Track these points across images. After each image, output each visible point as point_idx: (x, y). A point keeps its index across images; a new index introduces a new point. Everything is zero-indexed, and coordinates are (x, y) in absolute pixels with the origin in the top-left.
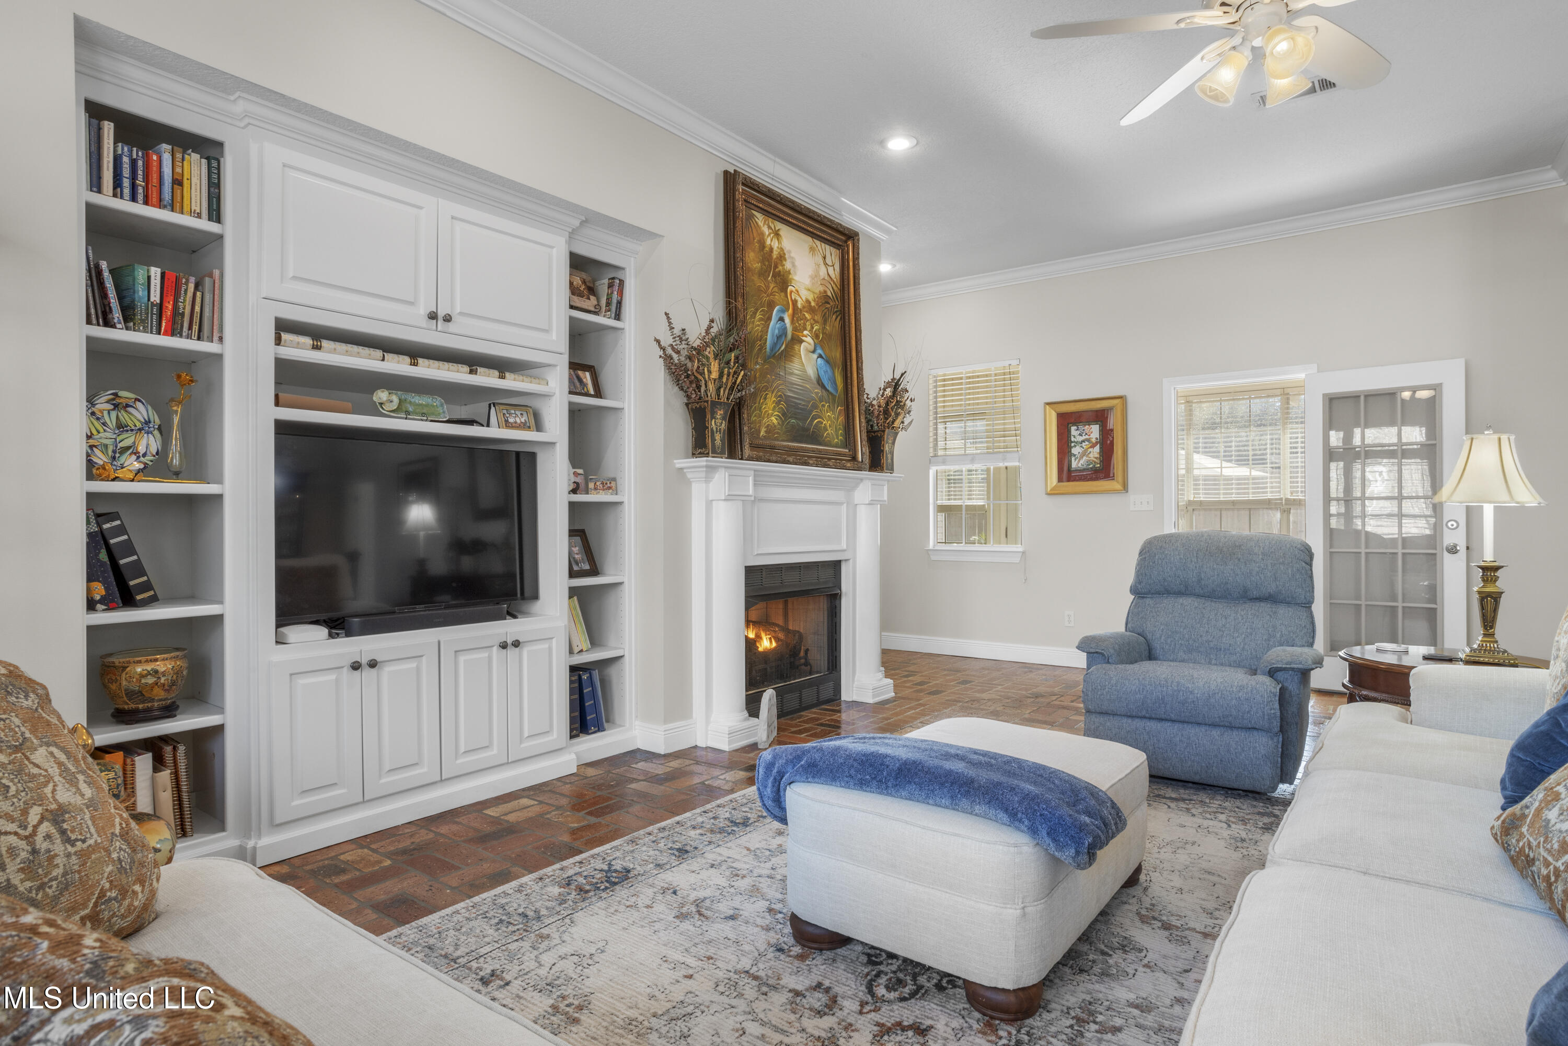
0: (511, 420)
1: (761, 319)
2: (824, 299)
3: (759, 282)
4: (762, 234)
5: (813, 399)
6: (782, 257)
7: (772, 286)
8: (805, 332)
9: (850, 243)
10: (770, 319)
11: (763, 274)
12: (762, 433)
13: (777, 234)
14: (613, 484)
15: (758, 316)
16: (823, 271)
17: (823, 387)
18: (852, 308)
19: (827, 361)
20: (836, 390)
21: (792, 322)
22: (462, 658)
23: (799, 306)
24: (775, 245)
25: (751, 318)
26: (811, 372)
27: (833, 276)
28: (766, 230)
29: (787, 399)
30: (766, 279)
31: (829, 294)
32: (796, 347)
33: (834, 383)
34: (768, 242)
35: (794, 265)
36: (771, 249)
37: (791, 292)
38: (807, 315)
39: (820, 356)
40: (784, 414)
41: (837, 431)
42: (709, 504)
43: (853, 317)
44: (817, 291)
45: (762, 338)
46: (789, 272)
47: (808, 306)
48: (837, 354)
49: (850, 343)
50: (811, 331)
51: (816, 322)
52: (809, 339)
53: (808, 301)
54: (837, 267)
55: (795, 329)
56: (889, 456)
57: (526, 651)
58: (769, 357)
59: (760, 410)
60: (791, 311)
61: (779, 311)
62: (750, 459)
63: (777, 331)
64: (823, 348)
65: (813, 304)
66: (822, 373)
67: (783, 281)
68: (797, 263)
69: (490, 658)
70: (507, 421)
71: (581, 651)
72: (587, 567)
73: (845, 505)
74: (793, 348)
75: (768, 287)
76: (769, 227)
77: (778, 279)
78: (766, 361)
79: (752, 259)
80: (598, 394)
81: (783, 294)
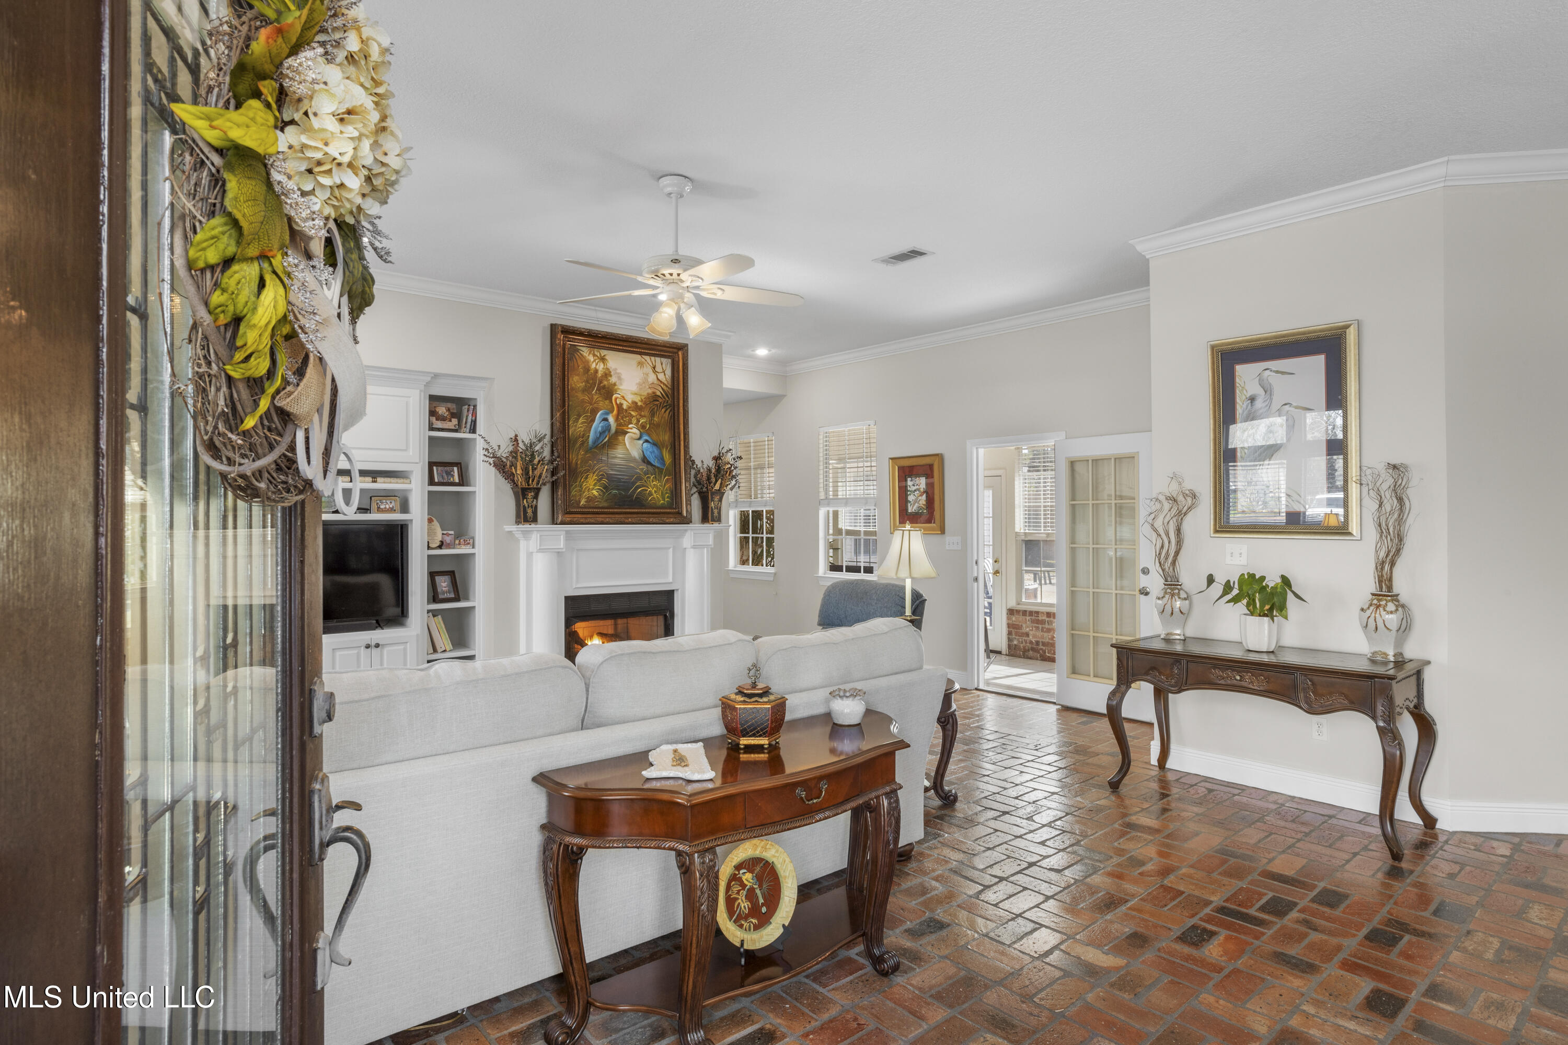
0: (382, 507)
1: (583, 423)
2: (652, 400)
3: (581, 396)
4: (588, 362)
5: (637, 473)
6: (607, 374)
7: (595, 397)
8: (630, 426)
9: (680, 353)
10: (593, 421)
11: (587, 390)
12: (583, 502)
13: (603, 359)
14: (471, 541)
15: (581, 420)
16: (652, 378)
17: (649, 463)
18: (681, 402)
19: (655, 444)
20: (664, 464)
21: (617, 419)
22: (338, 653)
23: (625, 407)
24: (601, 367)
25: (574, 422)
26: (636, 453)
27: (663, 380)
28: (591, 358)
29: (609, 477)
30: (590, 393)
31: (658, 393)
32: (620, 438)
33: (662, 459)
34: (593, 366)
35: (619, 378)
36: (596, 371)
37: (616, 399)
38: (633, 413)
39: (647, 441)
40: (605, 487)
41: (663, 495)
42: (530, 555)
43: (681, 409)
44: (645, 394)
45: (585, 436)
46: (615, 384)
47: (635, 406)
48: (666, 437)
49: (679, 428)
50: (637, 424)
51: (642, 416)
52: (635, 430)
53: (635, 403)
54: (669, 372)
55: (619, 425)
56: (716, 511)
57: (386, 651)
58: (591, 448)
59: (581, 486)
60: (615, 412)
61: (602, 414)
62: (562, 523)
63: (600, 429)
64: (649, 435)
65: (640, 404)
66: (648, 454)
67: (608, 392)
68: (623, 377)
69: (358, 655)
70: (379, 508)
71: (445, 651)
72: (452, 595)
73: (671, 550)
74: (617, 439)
75: (592, 399)
76: (594, 355)
77: (603, 391)
78: (587, 452)
79: (576, 381)
80: (461, 484)
81: (607, 402)
